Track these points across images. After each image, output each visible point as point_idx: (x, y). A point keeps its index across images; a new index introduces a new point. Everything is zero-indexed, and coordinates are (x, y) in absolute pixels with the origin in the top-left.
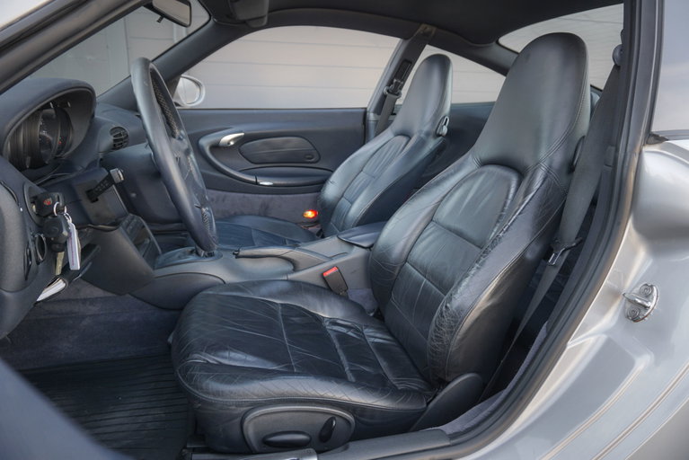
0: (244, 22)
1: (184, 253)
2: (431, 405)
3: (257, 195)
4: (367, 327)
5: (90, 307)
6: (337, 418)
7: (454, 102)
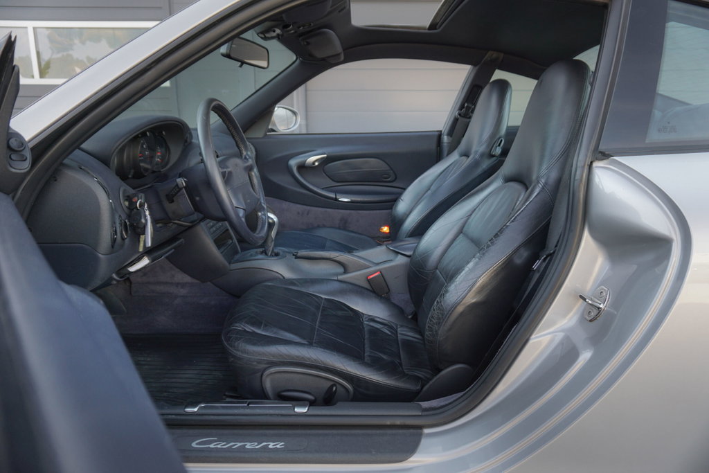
0: (323, 59)
1: (256, 252)
2: (425, 388)
3: (337, 210)
4: (402, 326)
5: (182, 290)
6: (337, 385)
7: (510, 124)
